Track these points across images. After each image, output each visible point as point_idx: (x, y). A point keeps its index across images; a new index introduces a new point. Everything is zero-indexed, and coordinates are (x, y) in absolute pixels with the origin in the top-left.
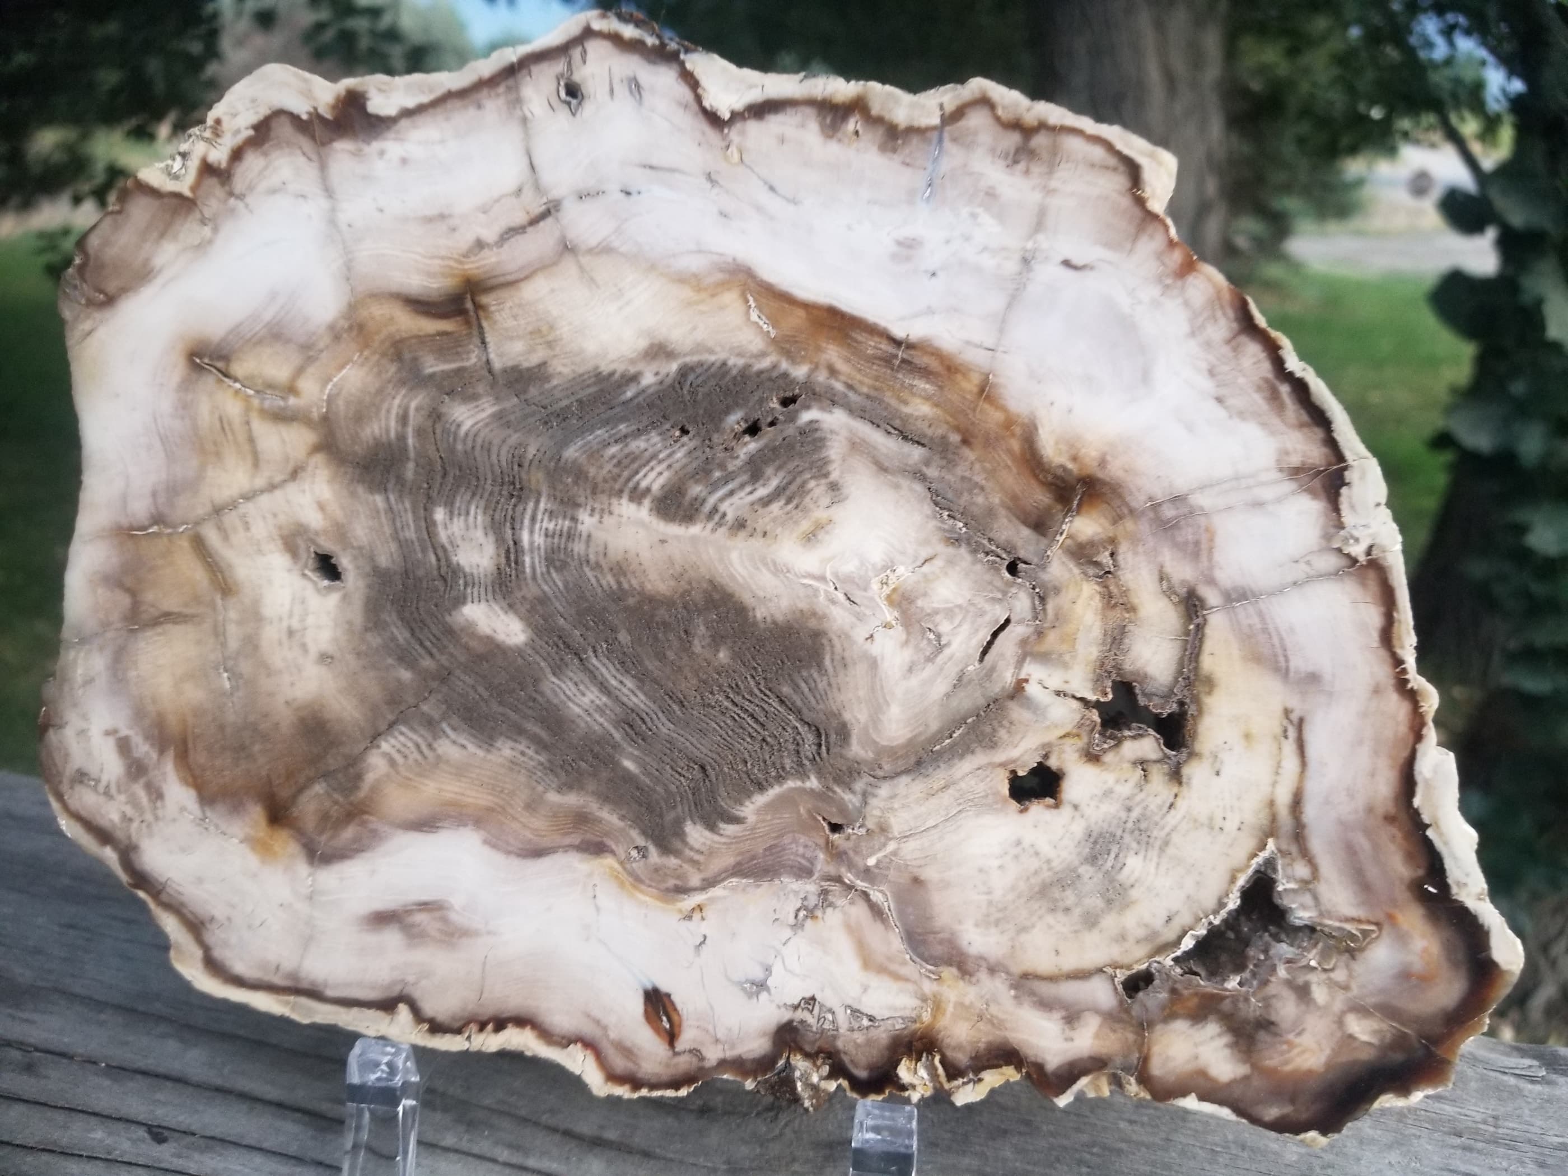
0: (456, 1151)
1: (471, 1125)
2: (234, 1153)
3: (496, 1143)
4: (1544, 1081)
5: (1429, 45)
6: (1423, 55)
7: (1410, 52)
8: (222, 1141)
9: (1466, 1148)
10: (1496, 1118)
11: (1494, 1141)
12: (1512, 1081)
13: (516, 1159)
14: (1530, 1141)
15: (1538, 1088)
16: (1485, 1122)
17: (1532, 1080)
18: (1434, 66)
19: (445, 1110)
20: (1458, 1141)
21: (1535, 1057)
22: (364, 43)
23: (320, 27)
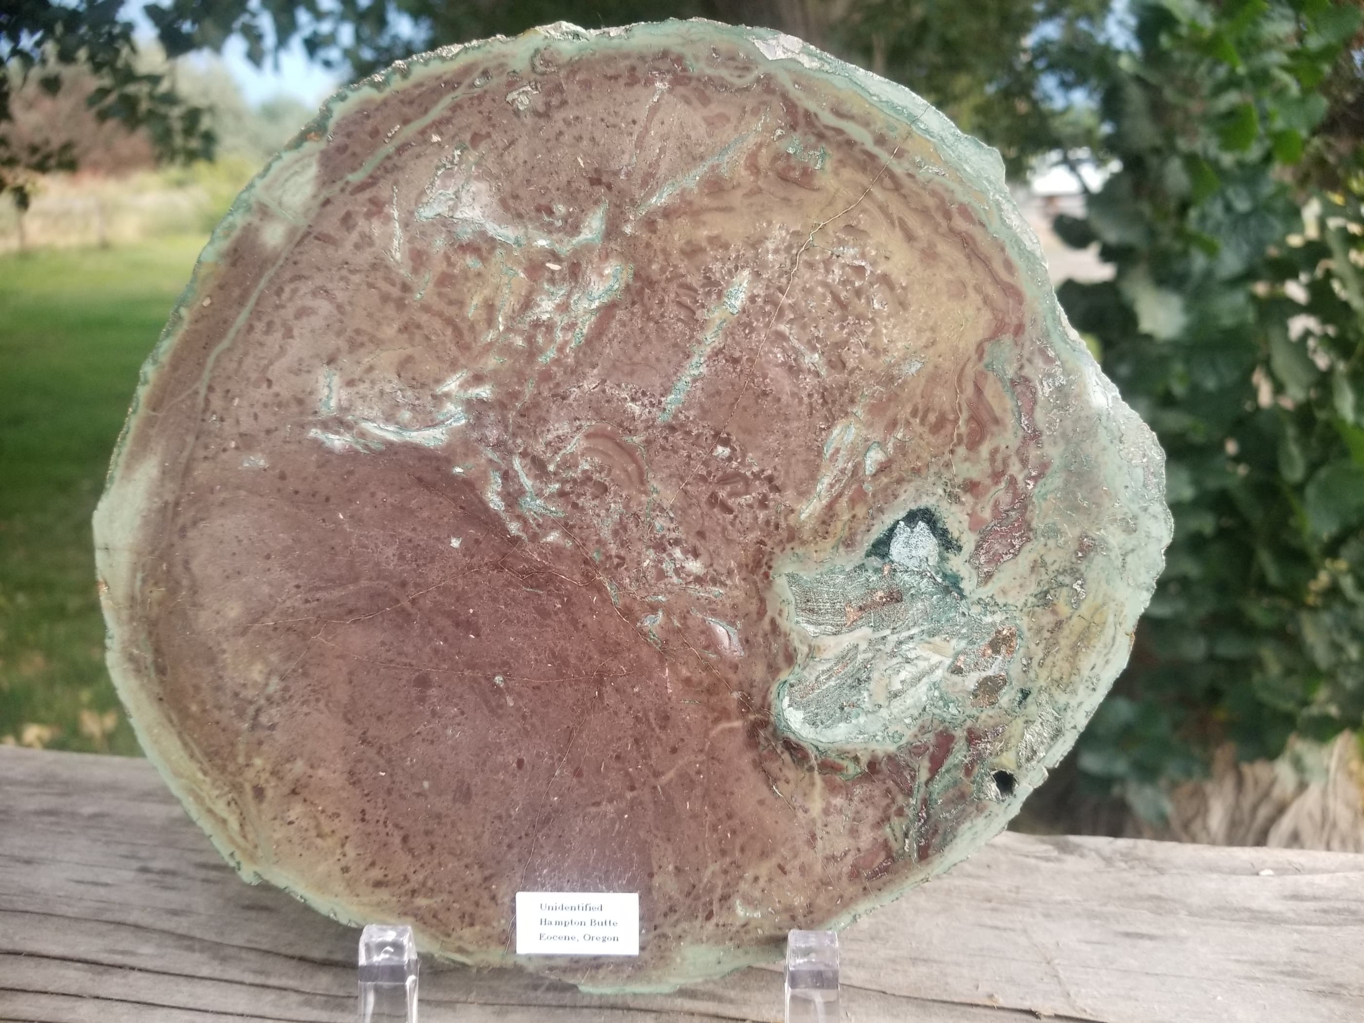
0: (211, 979)
1: (224, 960)
2: (23, 997)
3: (244, 971)
4: (1058, 860)
5: (1049, 98)
6: (1045, 106)
7: (1035, 104)
8: (12, 990)
9: (994, 910)
10: (1018, 888)
11: (1016, 903)
12: (1033, 861)
13: (260, 980)
14: (1040, 901)
15: (1051, 865)
16: (1010, 891)
17: (1047, 859)
18: (1054, 114)
19: (202, 951)
20: (989, 905)
21: (1052, 844)
22: (144, 106)
23: (103, 92)
